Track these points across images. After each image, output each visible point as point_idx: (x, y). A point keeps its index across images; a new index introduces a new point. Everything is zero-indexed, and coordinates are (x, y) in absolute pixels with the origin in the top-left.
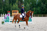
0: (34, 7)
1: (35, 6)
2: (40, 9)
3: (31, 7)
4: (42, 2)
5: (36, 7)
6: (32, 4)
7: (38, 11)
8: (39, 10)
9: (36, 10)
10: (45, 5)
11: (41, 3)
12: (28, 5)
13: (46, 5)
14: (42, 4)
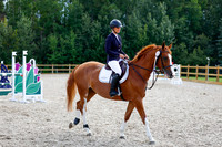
0: (49, 30)
1: (55, 28)
2: (76, 41)
3: (37, 31)
4: (86, 10)
5: (59, 32)
6: (44, 20)
7: (68, 48)
8: (73, 44)
9: (59, 45)
10: (98, 25)
11: (80, 17)
12: (25, 22)
13: (103, 25)
14: (86, 17)
